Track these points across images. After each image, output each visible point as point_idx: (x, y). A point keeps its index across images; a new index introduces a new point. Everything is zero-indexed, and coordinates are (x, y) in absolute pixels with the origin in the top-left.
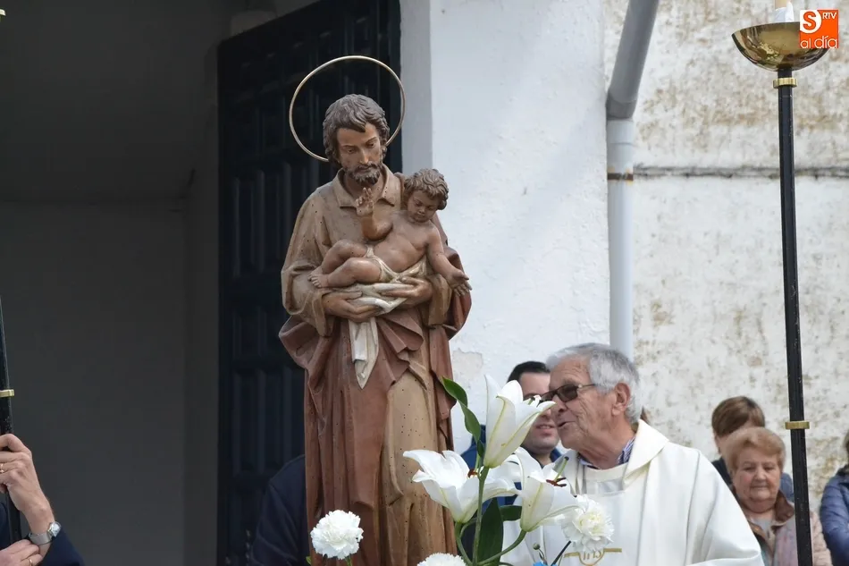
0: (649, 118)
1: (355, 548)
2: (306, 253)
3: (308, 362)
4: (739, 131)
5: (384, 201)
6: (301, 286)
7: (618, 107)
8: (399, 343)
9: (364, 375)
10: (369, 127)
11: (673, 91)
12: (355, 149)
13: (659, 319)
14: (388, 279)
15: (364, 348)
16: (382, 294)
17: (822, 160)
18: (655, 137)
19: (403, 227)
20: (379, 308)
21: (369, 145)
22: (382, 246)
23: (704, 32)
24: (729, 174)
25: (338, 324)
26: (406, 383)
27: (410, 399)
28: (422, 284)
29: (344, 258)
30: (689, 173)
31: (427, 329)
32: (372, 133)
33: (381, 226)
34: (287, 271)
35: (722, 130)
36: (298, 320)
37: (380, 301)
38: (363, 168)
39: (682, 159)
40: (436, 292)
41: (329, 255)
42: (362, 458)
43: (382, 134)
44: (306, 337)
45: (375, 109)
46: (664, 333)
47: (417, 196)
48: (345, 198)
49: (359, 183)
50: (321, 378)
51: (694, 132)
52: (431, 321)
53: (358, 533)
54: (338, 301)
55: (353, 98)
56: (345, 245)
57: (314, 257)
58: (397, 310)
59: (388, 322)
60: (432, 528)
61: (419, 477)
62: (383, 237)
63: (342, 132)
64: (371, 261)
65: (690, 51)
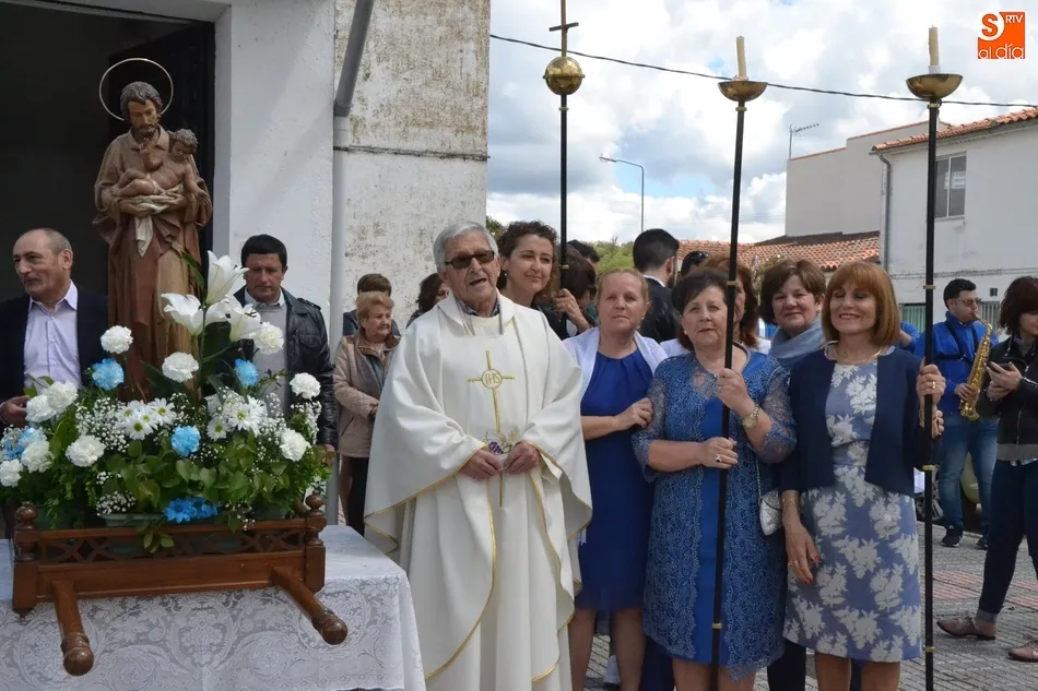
0: (375, 120)
1: (127, 348)
2: (109, 175)
3: (111, 240)
4: (425, 131)
5: (158, 147)
6: (106, 194)
7: (341, 108)
8: (166, 232)
9: (143, 249)
10: (148, 102)
11: (389, 106)
12: (140, 115)
13: (378, 232)
14: (159, 193)
15: (144, 233)
16: (154, 201)
17: (468, 150)
18: (379, 131)
19: (169, 164)
20: (153, 210)
21: (149, 113)
22: (157, 173)
23: (407, 75)
24: (419, 155)
25: (128, 219)
26: (170, 254)
27: (173, 266)
28: (180, 197)
29: (132, 179)
30: (397, 153)
31: (184, 224)
32: (151, 106)
33: (155, 161)
34: (98, 185)
35: (415, 130)
36: (104, 214)
37: (153, 206)
38: (147, 126)
39: (394, 144)
40: (189, 203)
41: (123, 175)
42: (141, 297)
43: (157, 106)
44: (108, 226)
45: (151, 90)
46: (381, 241)
47: (178, 145)
48: (134, 144)
49: (144, 135)
50: (118, 248)
51: (400, 129)
52: (186, 220)
54: (128, 205)
55: (139, 84)
56: (132, 171)
57: (114, 177)
58: (164, 212)
59: (160, 220)
61: (168, 309)
62: (157, 168)
63: (131, 104)
64: (149, 181)
65: (400, 84)
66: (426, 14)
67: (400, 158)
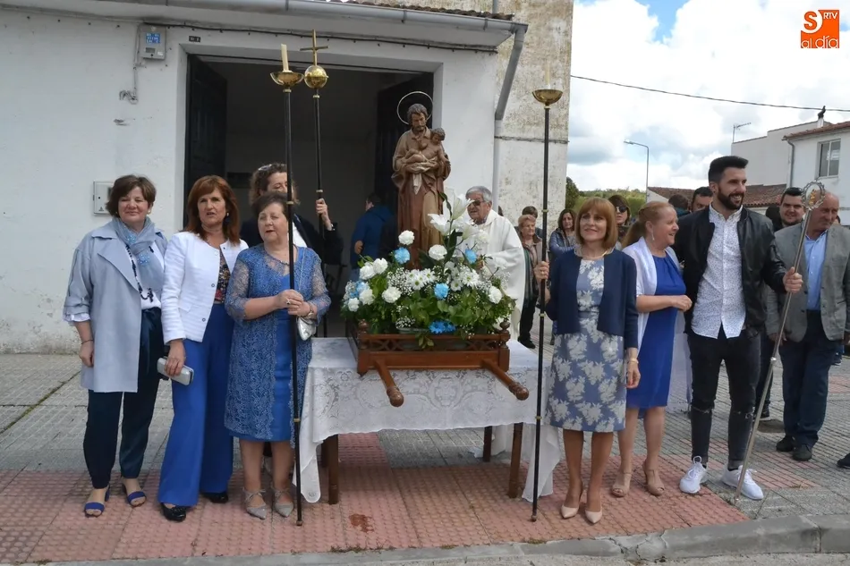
0: (507, 122)
1: (412, 242)
2: (400, 153)
3: (400, 186)
4: (534, 127)
5: (425, 137)
6: (399, 162)
7: (498, 116)
8: (428, 181)
9: (417, 190)
10: (422, 114)
11: (515, 114)
12: (417, 121)
13: (507, 183)
14: (426, 161)
15: (417, 182)
16: (423, 166)
17: (557, 138)
18: (509, 128)
19: (431, 146)
20: (422, 170)
21: (421, 119)
22: (424, 151)
23: (525, 97)
24: (530, 140)
25: (410, 175)
26: (429, 194)
27: (431, 199)
28: (436, 163)
29: (413, 154)
30: (519, 139)
31: (437, 177)
32: (423, 116)
33: (424, 145)
34: (395, 157)
35: (529, 127)
36: (397, 173)
37: (423, 168)
38: (419, 127)
39: (517, 135)
40: (441, 166)
41: (408, 153)
42: (415, 216)
43: (426, 117)
44: (400, 178)
45: (424, 108)
46: (508, 187)
47: (435, 136)
48: (413, 136)
49: (418, 131)
50: (404, 191)
51: (520, 127)
52: (439, 175)
53: (413, 237)
54: (410, 168)
55: (417, 105)
56: (413, 150)
57: (403, 153)
58: (428, 171)
59: (426, 176)
60: (436, 238)
61: (432, 222)
62: (425, 148)
63: (413, 115)
64: (420, 155)
66: (536, 65)
67: (520, 142)
